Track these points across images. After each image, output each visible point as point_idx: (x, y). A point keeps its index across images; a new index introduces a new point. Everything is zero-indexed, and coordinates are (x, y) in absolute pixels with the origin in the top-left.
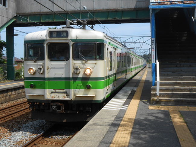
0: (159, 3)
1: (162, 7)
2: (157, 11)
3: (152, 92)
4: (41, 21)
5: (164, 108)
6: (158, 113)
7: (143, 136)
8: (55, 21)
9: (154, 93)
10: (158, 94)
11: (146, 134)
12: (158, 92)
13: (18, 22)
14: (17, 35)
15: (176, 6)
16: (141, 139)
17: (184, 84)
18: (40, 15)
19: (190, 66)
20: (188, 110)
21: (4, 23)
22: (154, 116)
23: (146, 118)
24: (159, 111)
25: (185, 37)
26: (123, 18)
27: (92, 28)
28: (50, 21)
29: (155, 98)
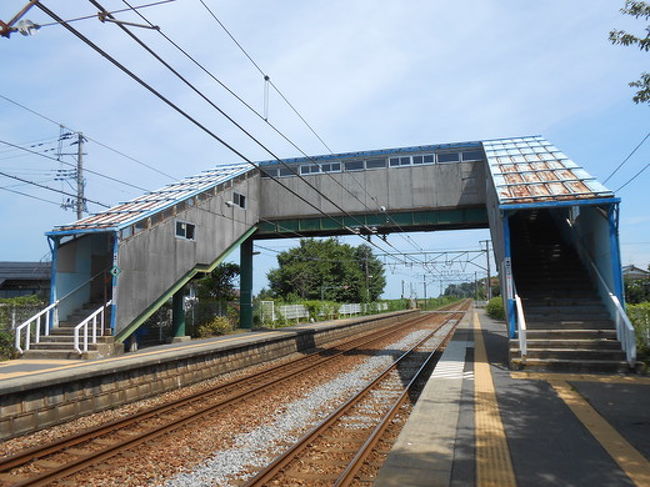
0: (515, 201)
1: (521, 206)
2: (512, 214)
3: (512, 350)
4: (300, 230)
5: (536, 376)
6: (526, 384)
7: (514, 419)
8: (322, 229)
9: (516, 350)
10: (524, 352)
11: (517, 416)
12: (523, 349)
13: (261, 232)
14: (259, 253)
15: (545, 205)
16: (512, 423)
17: (567, 336)
18: (298, 219)
19: (574, 304)
20: (582, 380)
21: (240, 235)
22: (521, 390)
23: (508, 392)
24: (526, 382)
25: (556, 253)
26: (440, 223)
27: (384, 239)
28: (314, 229)
29: (519, 360)
